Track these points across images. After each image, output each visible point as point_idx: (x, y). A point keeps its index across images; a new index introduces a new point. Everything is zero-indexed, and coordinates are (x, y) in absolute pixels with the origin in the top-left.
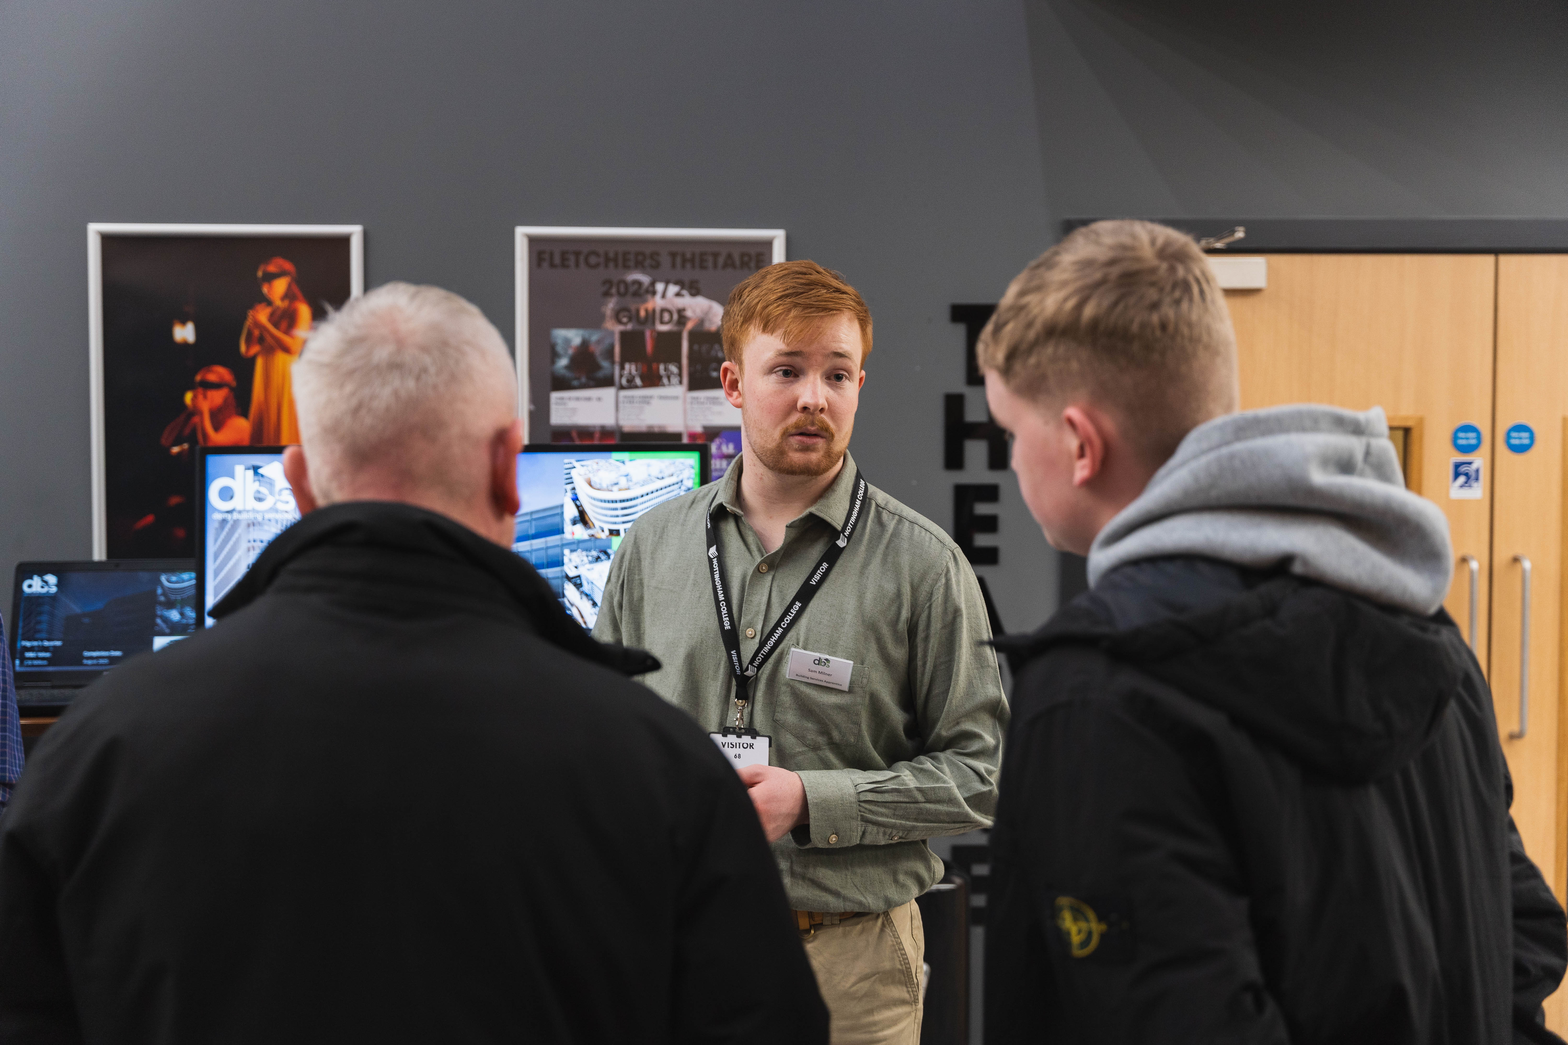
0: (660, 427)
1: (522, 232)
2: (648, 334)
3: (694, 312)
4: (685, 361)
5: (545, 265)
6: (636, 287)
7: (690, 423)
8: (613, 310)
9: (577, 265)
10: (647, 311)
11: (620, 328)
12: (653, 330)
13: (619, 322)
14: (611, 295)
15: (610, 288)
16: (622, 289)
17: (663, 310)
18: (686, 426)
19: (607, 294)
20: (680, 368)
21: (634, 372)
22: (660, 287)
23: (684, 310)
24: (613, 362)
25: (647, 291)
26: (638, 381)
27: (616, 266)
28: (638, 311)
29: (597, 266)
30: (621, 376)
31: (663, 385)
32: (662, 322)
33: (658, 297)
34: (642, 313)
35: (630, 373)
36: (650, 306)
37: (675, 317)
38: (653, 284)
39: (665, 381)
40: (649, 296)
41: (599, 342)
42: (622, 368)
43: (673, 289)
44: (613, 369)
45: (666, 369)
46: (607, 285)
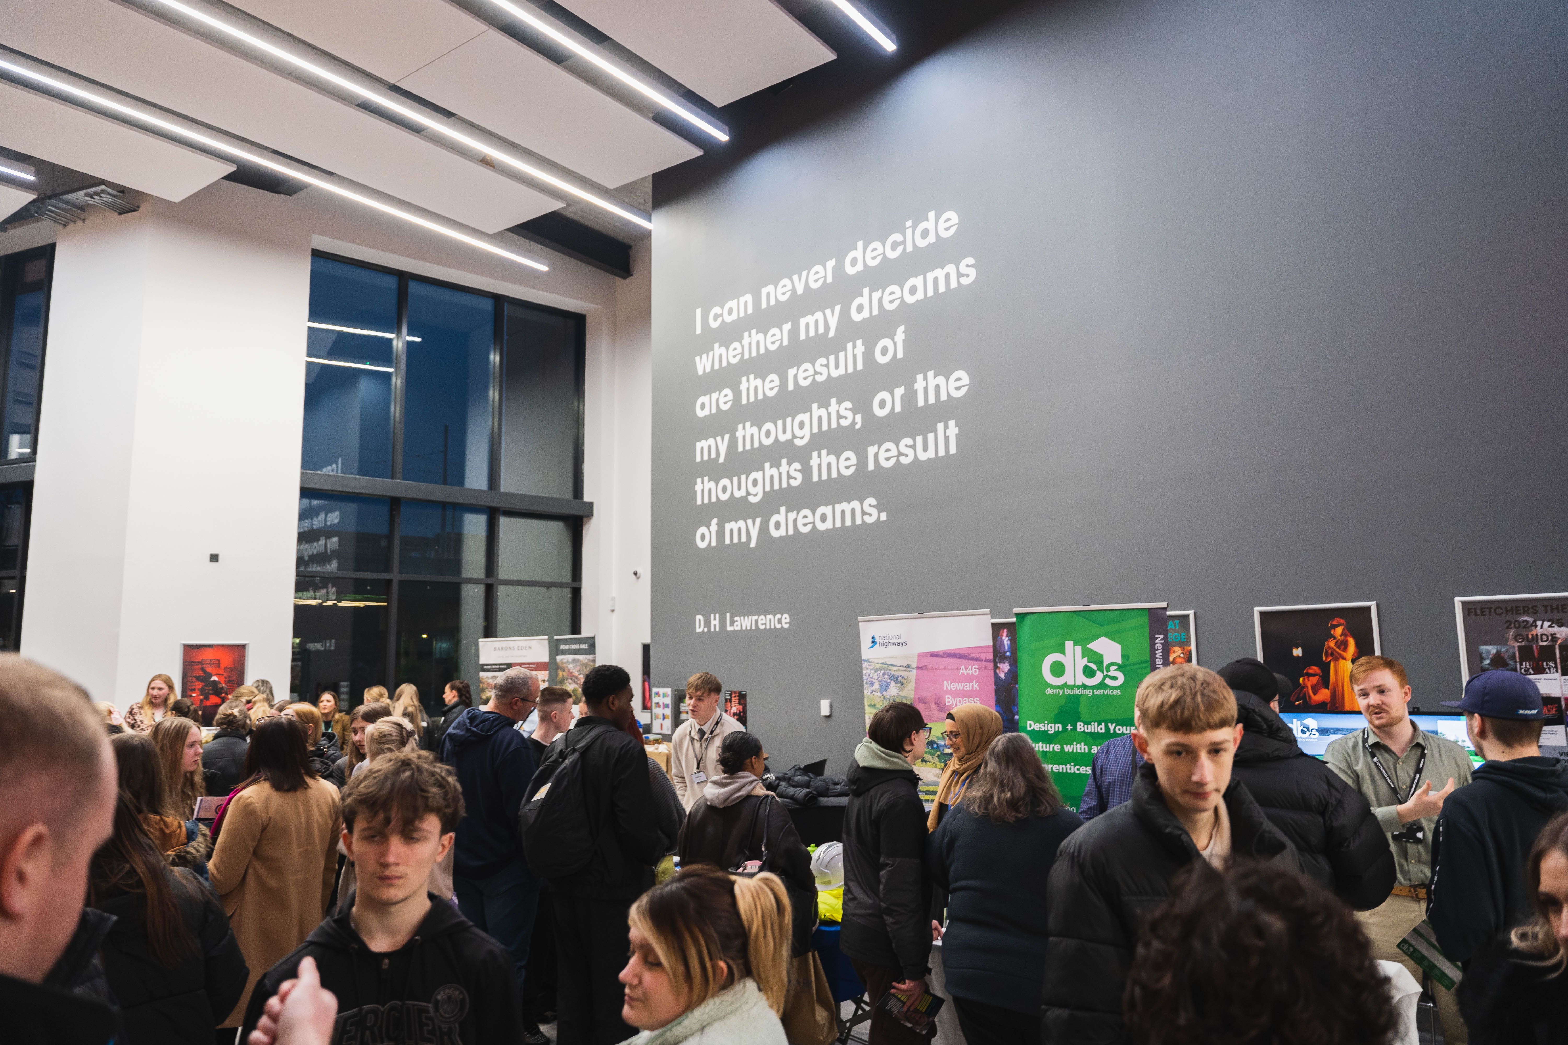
1: (1458, 600)
2: (1534, 647)
3: (1561, 635)
4: (1558, 660)
5: (1472, 615)
6: (1525, 623)
7: (1564, 693)
8: (1512, 635)
9: (1490, 614)
10: (1532, 635)
11: (1519, 644)
12: (1538, 645)
13: (1517, 641)
14: (1511, 628)
15: (1510, 625)
16: (1517, 626)
17: (1542, 635)
19: (1508, 628)
20: (1556, 664)
21: (1528, 667)
22: (1539, 623)
23: (1555, 634)
24: (1516, 662)
25: (1532, 625)
26: (1531, 671)
27: (1512, 614)
28: (1527, 635)
29: (1501, 614)
30: (1521, 669)
31: (1547, 673)
32: (1542, 641)
33: (1539, 628)
34: (1530, 637)
35: (1526, 667)
36: (1534, 633)
37: (1550, 638)
38: (1535, 621)
39: (1547, 670)
40: (1534, 628)
41: (1506, 652)
42: (1521, 665)
43: (1547, 624)
44: (1516, 665)
45: (1547, 665)
46: (1508, 623)
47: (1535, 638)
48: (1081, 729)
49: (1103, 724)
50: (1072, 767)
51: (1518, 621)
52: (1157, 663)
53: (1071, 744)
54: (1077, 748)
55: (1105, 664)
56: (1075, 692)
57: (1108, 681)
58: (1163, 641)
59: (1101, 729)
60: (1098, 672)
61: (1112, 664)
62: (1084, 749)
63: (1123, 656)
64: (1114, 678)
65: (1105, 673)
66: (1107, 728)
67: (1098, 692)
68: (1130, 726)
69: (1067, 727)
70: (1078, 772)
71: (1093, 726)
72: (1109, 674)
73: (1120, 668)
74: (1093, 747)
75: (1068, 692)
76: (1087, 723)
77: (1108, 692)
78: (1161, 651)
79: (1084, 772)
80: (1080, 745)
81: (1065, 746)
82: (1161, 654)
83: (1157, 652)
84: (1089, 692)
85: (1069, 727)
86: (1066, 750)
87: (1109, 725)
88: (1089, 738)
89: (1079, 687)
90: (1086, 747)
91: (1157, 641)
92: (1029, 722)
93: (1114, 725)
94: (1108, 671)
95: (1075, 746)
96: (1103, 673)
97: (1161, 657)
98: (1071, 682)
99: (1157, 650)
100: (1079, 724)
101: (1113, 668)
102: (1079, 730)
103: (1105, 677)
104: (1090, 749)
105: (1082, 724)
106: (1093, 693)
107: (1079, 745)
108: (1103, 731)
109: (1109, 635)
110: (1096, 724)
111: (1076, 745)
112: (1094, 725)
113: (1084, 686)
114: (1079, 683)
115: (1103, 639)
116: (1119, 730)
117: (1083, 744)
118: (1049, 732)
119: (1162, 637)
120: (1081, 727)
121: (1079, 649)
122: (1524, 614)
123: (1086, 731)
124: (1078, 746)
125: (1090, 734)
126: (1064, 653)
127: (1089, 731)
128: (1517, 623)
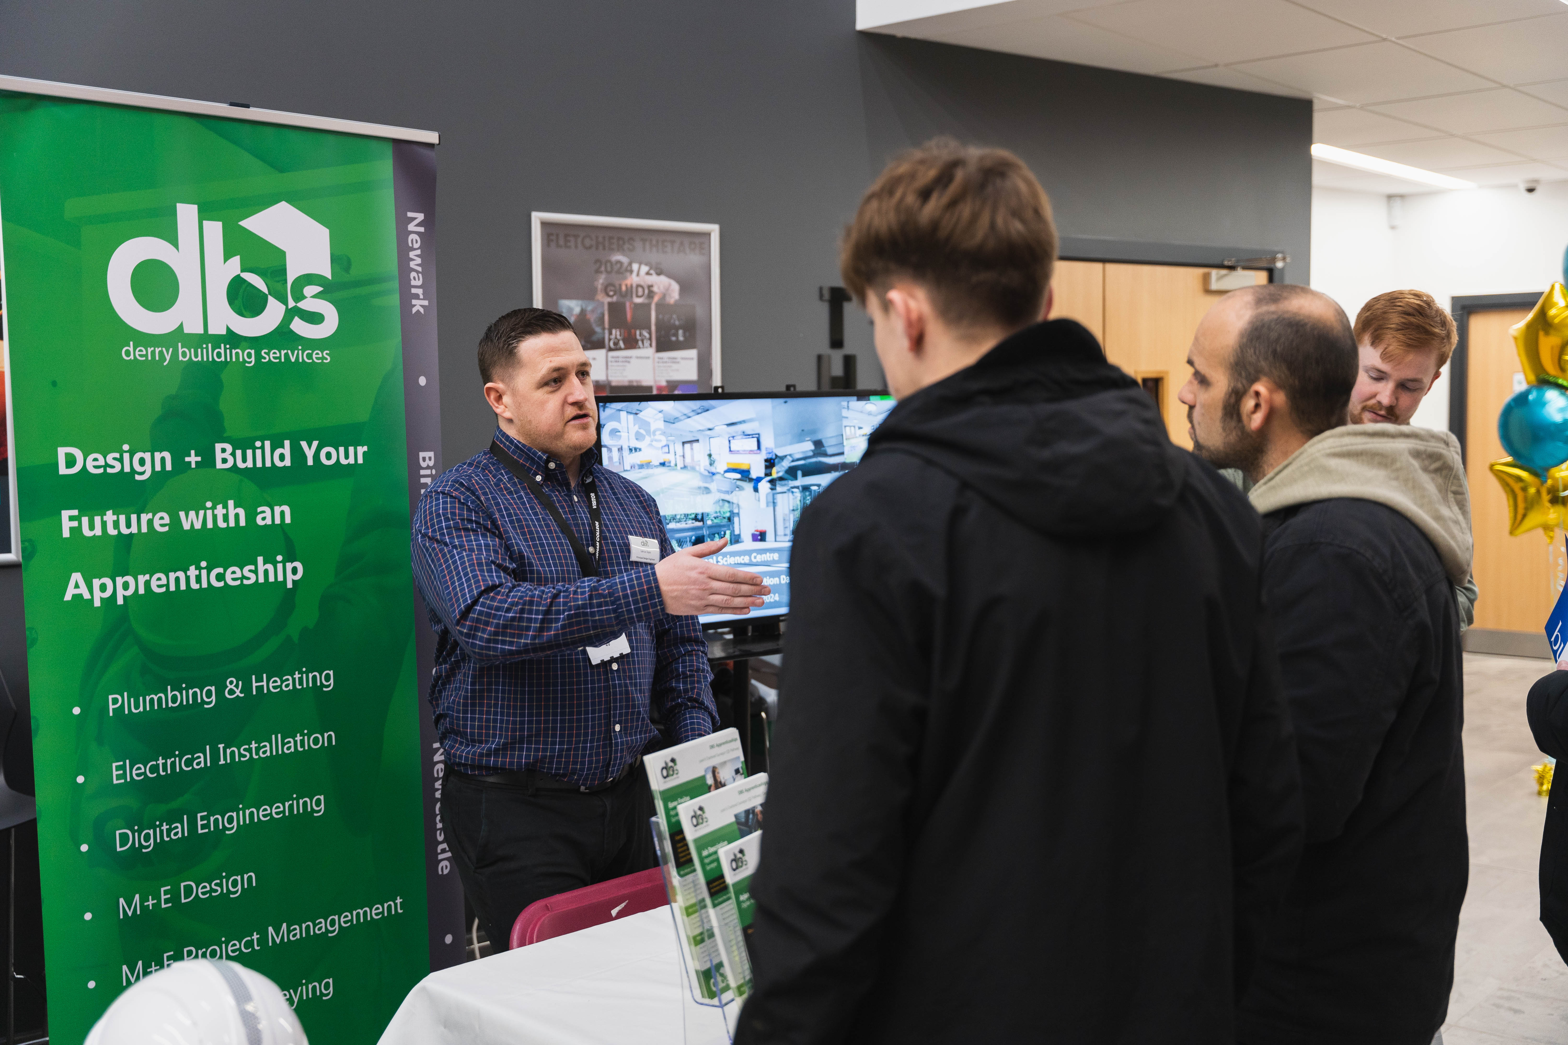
0: (637, 381)
1: (537, 217)
2: (628, 305)
3: (659, 288)
4: (653, 328)
5: (553, 244)
6: (618, 266)
7: (657, 378)
8: (602, 284)
9: (576, 247)
10: (626, 285)
11: (609, 300)
12: (632, 302)
13: (608, 295)
14: (601, 272)
15: (600, 267)
16: (609, 269)
17: (638, 286)
18: (655, 381)
19: (598, 271)
20: (650, 333)
21: (618, 337)
22: (635, 267)
23: (652, 286)
24: (604, 329)
25: (626, 270)
26: (622, 344)
27: (604, 249)
28: (620, 285)
29: (590, 247)
30: (610, 340)
31: (639, 348)
32: (638, 296)
33: (634, 274)
34: (624, 288)
35: (616, 338)
36: (628, 282)
37: (646, 291)
38: (630, 264)
39: (640, 343)
40: (628, 274)
41: (593, 311)
42: (610, 333)
43: (644, 269)
44: (604, 333)
45: (641, 334)
46: (598, 265)
47: (629, 292)
48: (224, 461)
49: (287, 443)
50: (204, 573)
51: (610, 261)
52: (413, 283)
53: (198, 507)
54: (215, 517)
55: (291, 278)
56: (207, 354)
57: (298, 326)
58: (422, 229)
59: (282, 457)
60: (271, 299)
61: (308, 279)
62: (237, 516)
63: (334, 259)
64: (315, 318)
65: (291, 304)
66: (298, 454)
67: (271, 356)
68: (356, 445)
69: (187, 459)
70: (221, 584)
71: (259, 452)
72: (302, 305)
73: (329, 290)
74: (259, 509)
75: (185, 354)
76: (243, 444)
77: (299, 355)
78: (419, 252)
79: (238, 583)
80: (225, 507)
81: (182, 514)
82: (419, 261)
83: (412, 254)
84: (246, 356)
85: (193, 459)
86: (187, 526)
87: (304, 444)
88: (250, 487)
89: (217, 341)
90: (241, 512)
91: (411, 227)
92: (62, 451)
93: (315, 444)
94: (299, 296)
95: (209, 512)
96: (285, 302)
97: (419, 269)
98: (194, 327)
99: (413, 249)
100: (218, 447)
101: (310, 290)
102: (219, 465)
103: (291, 314)
104: (251, 516)
105: (229, 448)
106: (259, 357)
107: (220, 507)
108: (287, 462)
109: (296, 199)
110: (267, 444)
111: (214, 508)
112: (262, 448)
113: (232, 339)
114: (217, 328)
115: (283, 208)
116: (329, 456)
117: (231, 503)
118: (138, 477)
119: (420, 217)
120: (227, 455)
121: (214, 230)
122: (618, 250)
123: (241, 465)
124: (220, 511)
125: (252, 474)
126: (174, 242)
127: (249, 464)
128: (609, 265)
